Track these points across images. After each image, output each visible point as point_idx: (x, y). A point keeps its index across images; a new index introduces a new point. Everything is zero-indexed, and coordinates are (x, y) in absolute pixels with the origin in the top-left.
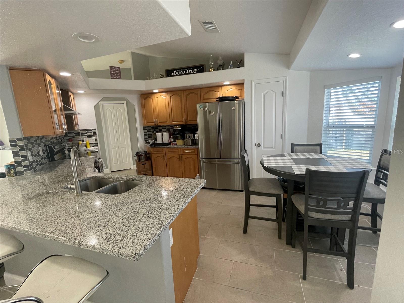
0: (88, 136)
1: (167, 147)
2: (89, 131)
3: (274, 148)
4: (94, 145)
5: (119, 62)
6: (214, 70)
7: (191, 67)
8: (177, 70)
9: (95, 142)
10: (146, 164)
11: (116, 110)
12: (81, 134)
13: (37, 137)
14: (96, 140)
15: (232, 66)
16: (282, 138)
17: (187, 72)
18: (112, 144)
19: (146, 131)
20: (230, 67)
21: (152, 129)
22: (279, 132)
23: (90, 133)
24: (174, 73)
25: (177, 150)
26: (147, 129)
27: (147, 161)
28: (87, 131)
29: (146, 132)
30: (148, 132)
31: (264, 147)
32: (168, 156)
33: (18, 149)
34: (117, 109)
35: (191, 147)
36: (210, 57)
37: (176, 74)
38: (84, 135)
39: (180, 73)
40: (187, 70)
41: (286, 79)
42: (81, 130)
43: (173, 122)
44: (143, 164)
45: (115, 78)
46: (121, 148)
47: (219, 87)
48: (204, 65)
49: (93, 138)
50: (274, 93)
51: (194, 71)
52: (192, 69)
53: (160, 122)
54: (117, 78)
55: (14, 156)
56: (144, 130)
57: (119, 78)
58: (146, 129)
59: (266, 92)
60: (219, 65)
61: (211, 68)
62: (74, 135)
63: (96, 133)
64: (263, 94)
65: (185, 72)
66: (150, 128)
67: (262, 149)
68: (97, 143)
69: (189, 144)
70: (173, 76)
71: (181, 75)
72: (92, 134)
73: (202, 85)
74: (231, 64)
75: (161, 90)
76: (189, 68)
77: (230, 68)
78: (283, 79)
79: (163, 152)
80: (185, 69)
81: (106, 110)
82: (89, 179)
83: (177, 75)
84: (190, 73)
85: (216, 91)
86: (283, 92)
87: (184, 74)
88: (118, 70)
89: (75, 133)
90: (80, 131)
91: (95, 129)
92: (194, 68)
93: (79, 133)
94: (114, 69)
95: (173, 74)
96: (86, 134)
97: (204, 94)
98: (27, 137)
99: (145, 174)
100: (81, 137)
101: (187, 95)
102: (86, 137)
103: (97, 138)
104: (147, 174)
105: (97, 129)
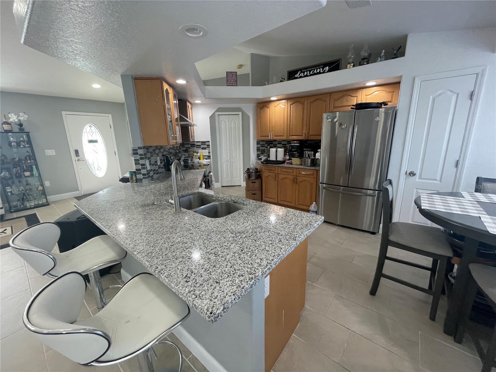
0: (202, 148)
1: (281, 165)
2: (203, 143)
3: (438, 181)
4: (207, 157)
5: (238, 67)
6: (354, 66)
7: (321, 65)
8: (301, 70)
9: (208, 155)
10: (255, 182)
11: (231, 122)
12: (197, 146)
13: (156, 146)
14: (209, 153)
15: (384, 56)
16: (457, 165)
17: (315, 72)
18: (225, 158)
19: (259, 146)
20: (379, 59)
21: (266, 144)
22: (454, 156)
23: (204, 145)
24: (298, 74)
25: (292, 171)
26: (261, 143)
27: (257, 180)
28: (201, 143)
29: (259, 147)
30: (261, 147)
31: (420, 177)
32: (281, 176)
33: (138, 157)
35: (310, 169)
36: (350, 47)
37: (301, 75)
38: (198, 146)
39: (305, 74)
40: (316, 70)
41: (483, 71)
42: (196, 142)
43: (290, 136)
44: (252, 183)
45: (231, 85)
46: (233, 162)
47: (359, 90)
48: (339, 60)
49: (207, 151)
50: (455, 95)
51: (325, 70)
52: (321, 68)
53: (275, 136)
54: (233, 84)
55: (136, 164)
56: (257, 144)
57: (235, 84)
58: (259, 144)
59: (438, 93)
60: (362, 58)
61: (349, 63)
62: (190, 146)
63: (209, 145)
64: (431, 97)
65: (313, 72)
66: (265, 143)
67: (417, 180)
68: (210, 156)
69: (308, 164)
70: (297, 78)
71: (307, 76)
72: (206, 146)
73: (334, 88)
74: (383, 54)
75: (280, 97)
76: (319, 66)
77: (380, 61)
78: (479, 70)
79: (275, 171)
80: (313, 68)
81: (221, 122)
82: (192, 194)
83: (301, 77)
84: (320, 73)
85: (353, 96)
86: (473, 92)
87: (311, 75)
88: (235, 75)
89: (191, 145)
90: (195, 143)
91: (209, 142)
92: (325, 65)
93: (195, 145)
94: (231, 74)
95: (297, 75)
96: (200, 146)
97: (335, 100)
98: (146, 146)
99: (253, 193)
100: (195, 149)
101: (311, 102)
102: (200, 149)
103: (210, 151)
104: (256, 194)
105: (210, 142)
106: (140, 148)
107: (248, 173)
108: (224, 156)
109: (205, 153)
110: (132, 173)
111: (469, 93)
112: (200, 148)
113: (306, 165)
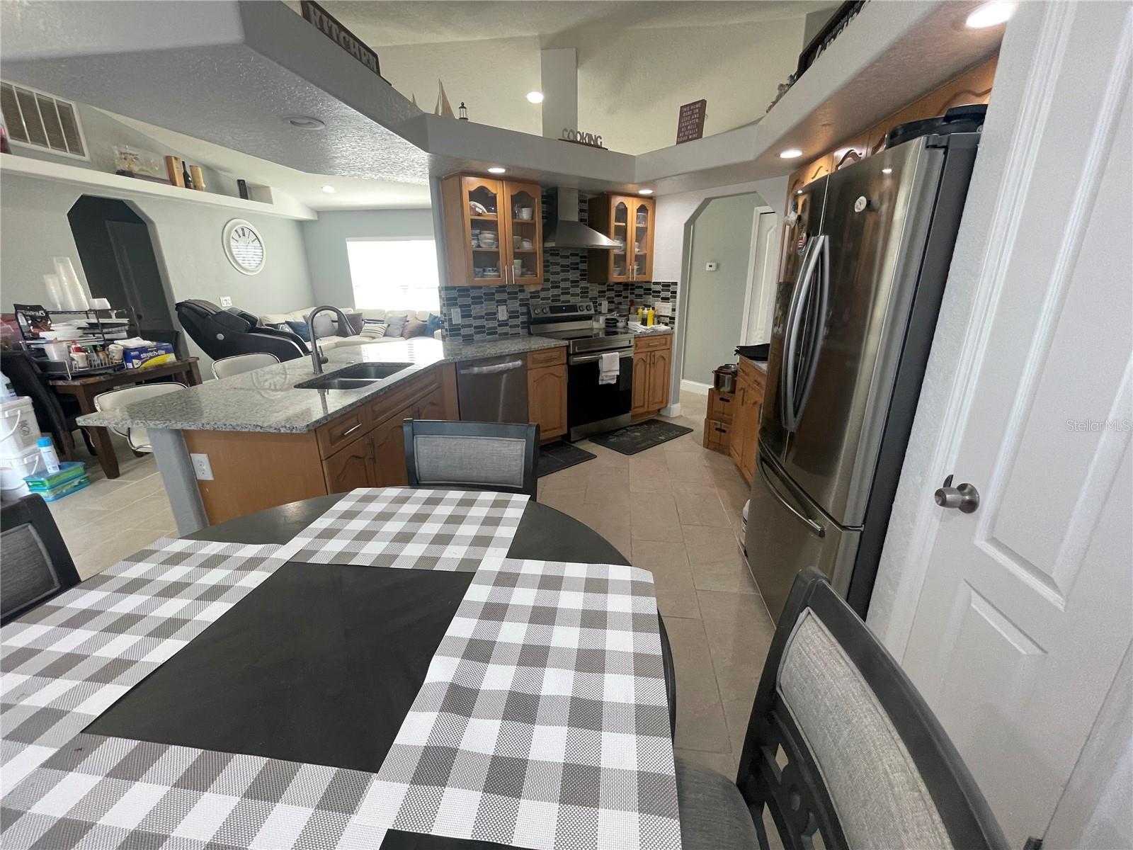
0: (663, 299)
2: (666, 286)
4: (667, 320)
8: (824, 36)
9: (670, 315)
10: (728, 401)
12: (654, 292)
14: (674, 310)
23: (667, 291)
27: (730, 395)
28: (663, 286)
38: (656, 294)
42: (654, 283)
44: (721, 399)
45: (686, 138)
49: (669, 305)
54: (691, 137)
57: (695, 136)
62: (642, 291)
63: (675, 292)
68: (674, 318)
72: (669, 294)
79: (749, 377)
88: (699, 110)
89: (645, 289)
90: (652, 286)
91: (676, 284)
93: (650, 289)
94: (690, 110)
96: (659, 292)
99: (719, 427)
100: (650, 299)
102: (658, 301)
103: (675, 306)
104: (724, 431)
105: (679, 284)
107: (717, 377)
109: (665, 309)
112: (658, 296)
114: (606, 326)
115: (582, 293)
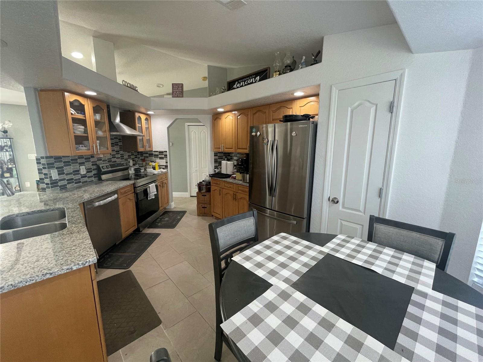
0: (160, 158)
1: (224, 179)
2: (161, 153)
3: (362, 212)
4: (164, 167)
5: (203, 79)
6: (280, 74)
7: (254, 75)
8: (238, 80)
9: (165, 165)
10: (206, 196)
12: (154, 155)
14: (167, 162)
15: (304, 63)
16: (380, 196)
17: (249, 82)
18: (194, 168)
19: (217, 157)
20: (300, 67)
21: (224, 156)
22: (377, 183)
23: (162, 155)
24: (236, 84)
25: (232, 186)
26: (219, 155)
27: (207, 193)
28: (159, 152)
29: (217, 159)
30: (218, 158)
31: (343, 207)
32: (225, 191)
34: (202, 131)
35: (246, 185)
36: (276, 54)
37: (237, 86)
38: (156, 156)
39: (241, 85)
40: (249, 80)
41: (402, 75)
42: (154, 151)
43: (238, 149)
44: (203, 195)
45: (177, 96)
46: (202, 173)
47: (293, 101)
48: (267, 70)
49: (164, 161)
50: (373, 107)
51: (256, 80)
52: (253, 78)
53: (226, 148)
54: (179, 96)
56: (215, 156)
57: (181, 96)
58: (217, 156)
59: (356, 104)
60: (285, 66)
61: (276, 72)
62: (148, 155)
63: (167, 155)
64: (350, 109)
65: (247, 82)
67: (341, 208)
68: (167, 166)
69: (247, 180)
70: (235, 88)
71: (242, 86)
72: (163, 156)
73: (267, 97)
74: (303, 61)
75: (229, 108)
76: (251, 76)
77: (301, 68)
78: (396, 75)
79: (220, 185)
80: (247, 79)
81: (191, 132)
83: (238, 87)
84: (252, 83)
85: (288, 107)
86: (392, 102)
87: (246, 85)
88: (180, 87)
90: (153, 153)
91: (166, 152)
92: (256, 74)
93: (153, 154)
94: (177, 86)
95: (235, 86)
96: (158, 155)
97: (274, 112)
98: (54, 156)
99: (204, 206)
100: (153, 158)
101: (254, 114)
102: (157, 159)
103: (167, 161)
104: (206, 208)
105: (168, 152)
106: (42, 158)
107: (200, 186)
108: (194, 165)
109: (163, 162)
110: (38, 182)
111: (389, 104)
112: (158, 157)
113: (245, 182)
114: (135, 172)
115: (121, 157)
